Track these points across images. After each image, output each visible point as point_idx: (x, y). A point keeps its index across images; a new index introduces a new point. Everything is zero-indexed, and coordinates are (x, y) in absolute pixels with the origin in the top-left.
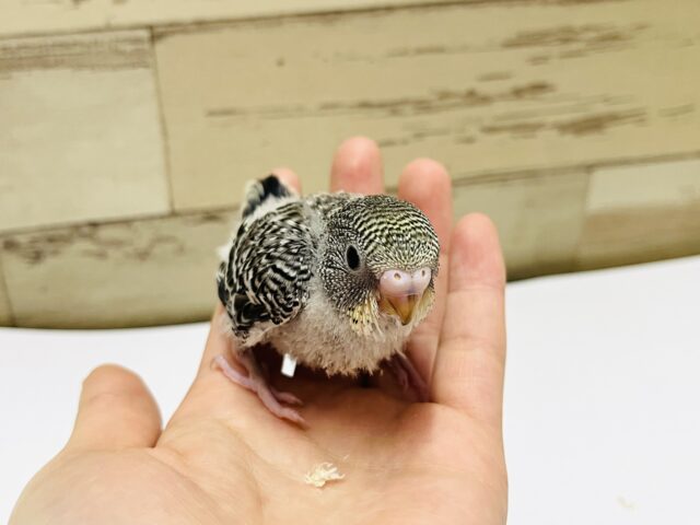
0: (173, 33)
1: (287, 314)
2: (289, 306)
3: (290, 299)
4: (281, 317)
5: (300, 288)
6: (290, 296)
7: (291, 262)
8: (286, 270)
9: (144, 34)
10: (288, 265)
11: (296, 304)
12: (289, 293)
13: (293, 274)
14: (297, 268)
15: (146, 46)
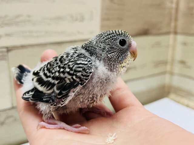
0: (14, 49)
1: (87, 78)
2: (88, 75)
3: (88, 72)
4: (85, 81)
5: (90, 67)
6: (87, 71)
7: (84, 60)
8: (83, 62)
9: (5, 50)
10: (83, 61)
11: (91, 73)
12: (87, 70)
13: (86, 63)
14: (86, 61)
15: (6, 54)
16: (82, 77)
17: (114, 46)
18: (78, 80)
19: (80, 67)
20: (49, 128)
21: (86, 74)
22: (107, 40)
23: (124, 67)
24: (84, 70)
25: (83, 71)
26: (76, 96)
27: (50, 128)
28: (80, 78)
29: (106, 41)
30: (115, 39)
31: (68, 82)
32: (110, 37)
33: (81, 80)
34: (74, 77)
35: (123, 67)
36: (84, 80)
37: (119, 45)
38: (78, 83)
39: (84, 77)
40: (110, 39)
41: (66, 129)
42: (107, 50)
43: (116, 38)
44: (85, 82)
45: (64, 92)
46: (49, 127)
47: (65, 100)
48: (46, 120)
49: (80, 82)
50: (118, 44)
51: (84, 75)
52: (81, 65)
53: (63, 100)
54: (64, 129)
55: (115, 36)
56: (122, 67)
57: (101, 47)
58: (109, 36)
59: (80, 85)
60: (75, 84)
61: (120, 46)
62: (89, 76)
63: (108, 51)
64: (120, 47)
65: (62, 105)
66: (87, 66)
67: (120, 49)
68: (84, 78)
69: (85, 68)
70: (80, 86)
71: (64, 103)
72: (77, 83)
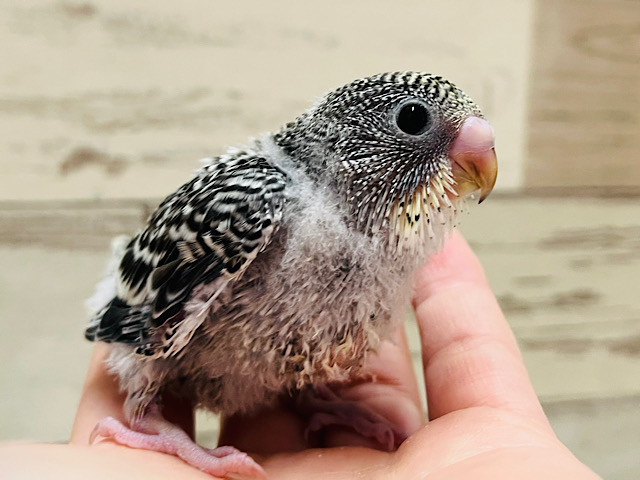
16: (235, 239)
17: (374, 130)
18: (219, 250)
19: (229, 201)
20: (126, 446)
21: (249, 227)
22: (353, 108)
23: (417, 218)
24: (244, 210)
25: (238, 216)
26: (213, 317)
27: (130, 443)
28: (226, 242)
29: (347, 111)
30: (385, 102)
31: (188, 257)
32: (366, 96)
33: (230, 251)
34: (207, 238)
35: (413, 219)
36: (238, 252)
37: (396, 126)
38: (221, 260)
39: (243, 241)
40: (364, 105)
41: (180, 455)
42: (343, 145)
43: (390, 99)
44: (245, 260)
45: (171, 297)
46: (124, 442)
47: (174, 332)
48: (131, 417)
49: (226, 260)
50: (394, 122)
51: (241, 230)
52: (234, 194)
53: (170, 331)
54: (176, 455)
55: (384, 92)
56: (409, 219)
57: (324, 134)
58: (362, 93)
59: (224, 270)
60: (210, 267)
61: (400, 131)
62: (259, 235)
63: (346, 147)
64: (400, 137)
65: (166, 349)
66: (255, 196)
67: (401, 143)
68: (240, 244)
69: (248, 206)
70: (227, 273)
71: (171, 344)
72: (215, 263)
